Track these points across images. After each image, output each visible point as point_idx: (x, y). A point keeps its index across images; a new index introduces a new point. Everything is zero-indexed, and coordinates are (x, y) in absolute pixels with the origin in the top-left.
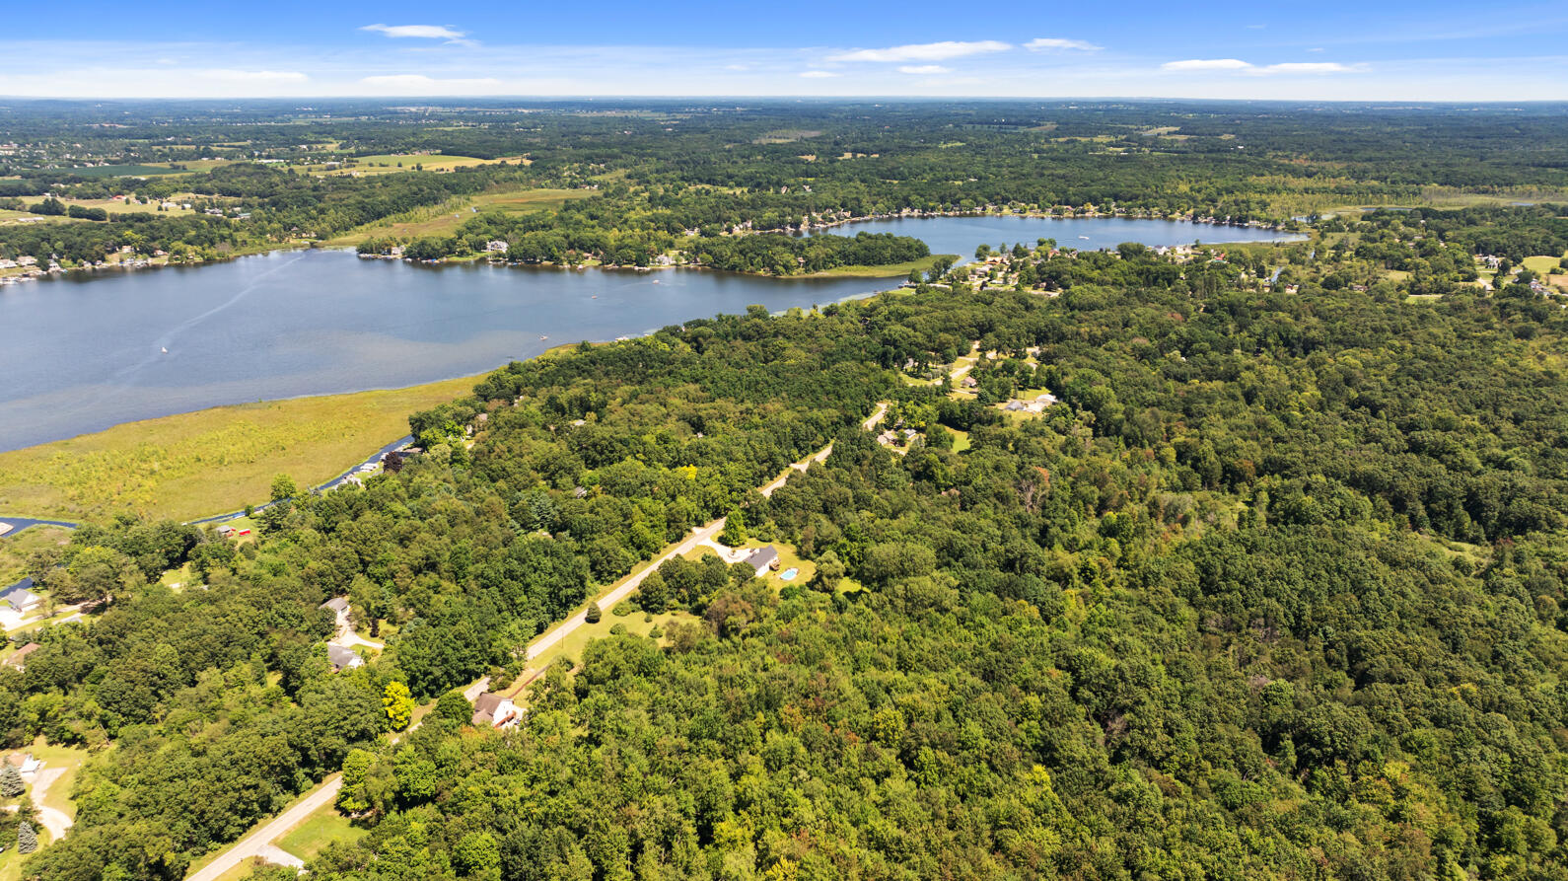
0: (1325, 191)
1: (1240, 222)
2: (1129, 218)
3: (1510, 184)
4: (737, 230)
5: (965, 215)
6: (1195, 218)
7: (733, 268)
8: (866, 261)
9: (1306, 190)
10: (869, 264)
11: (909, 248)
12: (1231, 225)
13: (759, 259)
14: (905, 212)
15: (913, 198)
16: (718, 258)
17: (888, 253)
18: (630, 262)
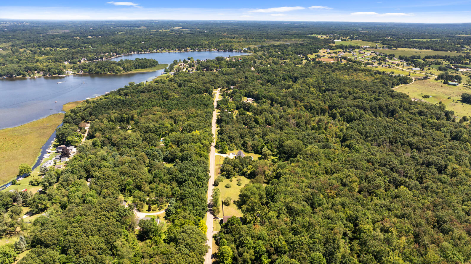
0: (243, 42)
1: (231, 50)
2: (199, 51)
3: (282, 39)
4: (82, 61)
5: (151, 53)
6: (218, 50)
7: (98, 72)
8: (142, 67)
9: (239, 42)
10: (143, 68)
11: (154, 62)
12: (229, 51)
13: (107, 69)
14: (132, 53)
15: (133, 48)
16: (91, 70)
17: (148, 64)
18: (55, 74)
